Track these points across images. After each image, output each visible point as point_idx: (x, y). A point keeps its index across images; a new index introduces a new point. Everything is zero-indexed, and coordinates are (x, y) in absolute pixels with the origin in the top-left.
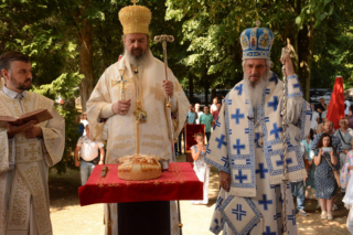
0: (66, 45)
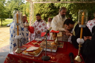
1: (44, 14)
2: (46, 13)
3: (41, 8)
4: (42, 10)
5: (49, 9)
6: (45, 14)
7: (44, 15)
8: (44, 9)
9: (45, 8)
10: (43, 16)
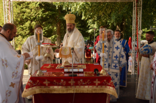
0: (54, 27)
1: (29, 22)
2: (34, 19)
3: (22, 8)
4: (24, 12)
5: (40, 12)
6: (32, 21)
7: (30, 24)
8: (28, 11)
9: (31, 9)
10: (28, 25)
